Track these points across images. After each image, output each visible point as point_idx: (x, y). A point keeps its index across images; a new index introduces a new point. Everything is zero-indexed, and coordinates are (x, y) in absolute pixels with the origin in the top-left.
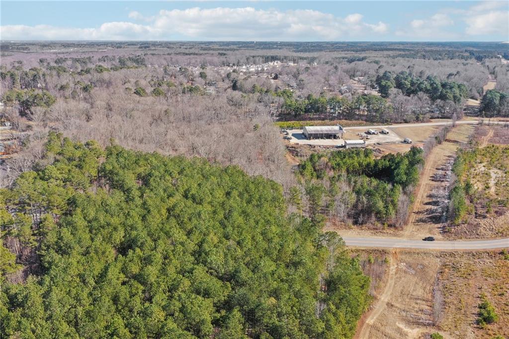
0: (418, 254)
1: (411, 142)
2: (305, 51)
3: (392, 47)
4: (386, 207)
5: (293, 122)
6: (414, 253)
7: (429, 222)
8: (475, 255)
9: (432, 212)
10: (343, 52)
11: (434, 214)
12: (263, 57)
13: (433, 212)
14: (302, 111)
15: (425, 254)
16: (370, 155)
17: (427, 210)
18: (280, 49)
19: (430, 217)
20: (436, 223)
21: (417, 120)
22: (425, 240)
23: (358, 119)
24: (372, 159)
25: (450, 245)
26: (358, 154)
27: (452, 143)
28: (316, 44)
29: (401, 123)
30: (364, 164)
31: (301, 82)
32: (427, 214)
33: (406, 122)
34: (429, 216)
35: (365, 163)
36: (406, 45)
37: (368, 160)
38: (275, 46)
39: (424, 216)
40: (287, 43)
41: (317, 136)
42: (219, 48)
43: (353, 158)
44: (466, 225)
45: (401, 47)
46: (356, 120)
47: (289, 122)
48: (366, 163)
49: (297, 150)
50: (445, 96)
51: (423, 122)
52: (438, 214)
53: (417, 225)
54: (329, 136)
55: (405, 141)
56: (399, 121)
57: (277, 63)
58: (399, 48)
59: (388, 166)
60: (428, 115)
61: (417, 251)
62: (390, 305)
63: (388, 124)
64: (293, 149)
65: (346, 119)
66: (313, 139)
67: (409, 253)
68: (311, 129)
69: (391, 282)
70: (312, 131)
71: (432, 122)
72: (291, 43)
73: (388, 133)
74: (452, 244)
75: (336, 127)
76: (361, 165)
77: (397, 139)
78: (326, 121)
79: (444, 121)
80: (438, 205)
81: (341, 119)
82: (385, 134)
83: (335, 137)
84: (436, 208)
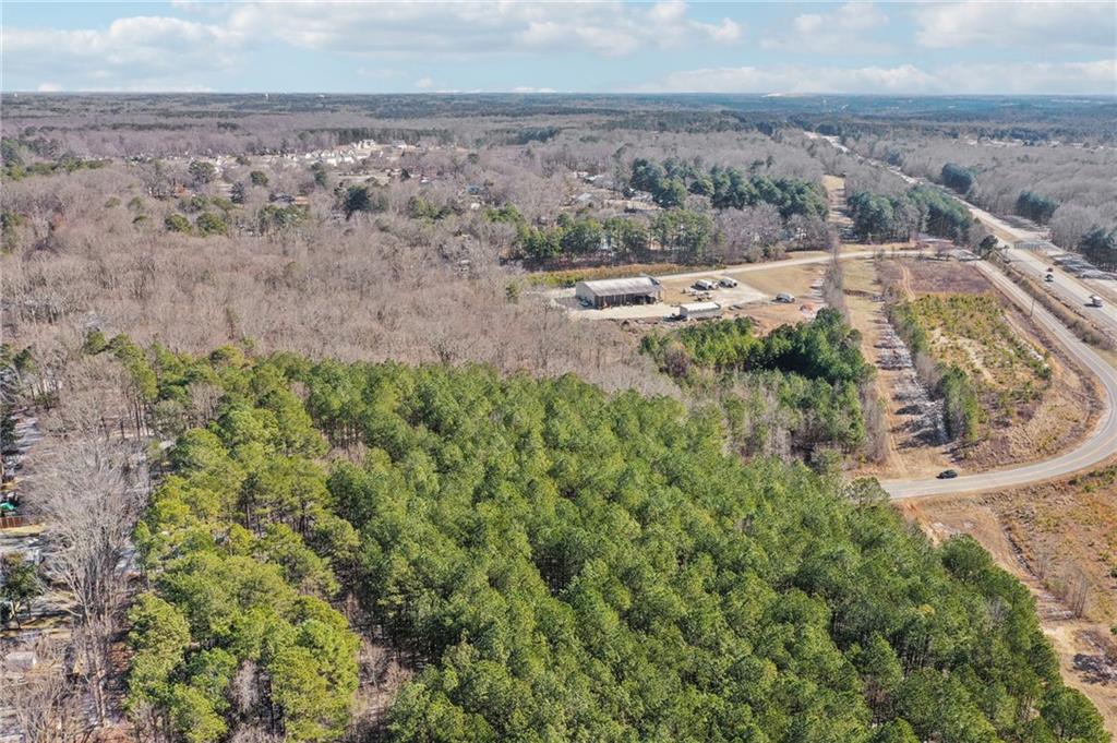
0: (949, 503)
1: (793, 300)
2: (397, 116)
3: (572, 106)
4: (853, 426)
6: (942, 502)
7: (922, 444)
8: (1033, 491)
9: (917, 426)
10: (486, 118)
11: (922, 430)
12: (333, 131)
13: (919, 427)
14: (555, 249)
15: (959, 501)
16: (750, 332)
17: (907, 425)
18: (332, 111)
19: (918, 436)
20: (936, 446)
21: (767, 256)
22: (941, 477)
23: (662, 261)
24: (754, 337)
25: (986, 480)
26: (726, 330)
27: (855, 297)
28: (409, 101)
29: (740, 263)
31: (490, 188)
32: (911, 431)
33: (749, 261)
34: (917, 433)
35: (746, 348)
36: (597, 102)
37: (749, 340)
39: (908, 436)
40: (338, 96)
41: (614, 301)
42: (184, 109)
43: (720, 339)
44: (988, 442)
45: (589, 105)
46: (658, 261)
50: (803, 206)
51: (777, 259)
52: (928, 429)
53: (905, 452)
54: (636, 299)
55: (779, 299)
56: (738, 260)
57: (369, 144)
58: (585, 107)
59: (791, 348)
60: (781, 246)
61: (946, 499)
63: (719, 268)
65: (640, 262)
66: (608, 306)
67: (933, 503)
68: (598, 287)
71: (791, 258)
72: (351, 96)
73: (735, 284)
74: (989, 478)
75: (645, 281)
76: (740, 351)
77: (760, 296)
78: (604, 267)
79: (813, 256)
80: (920, 413)
81: (630, 263)
82: (730, 286)
83: (649, 300)
84: (919, 417)
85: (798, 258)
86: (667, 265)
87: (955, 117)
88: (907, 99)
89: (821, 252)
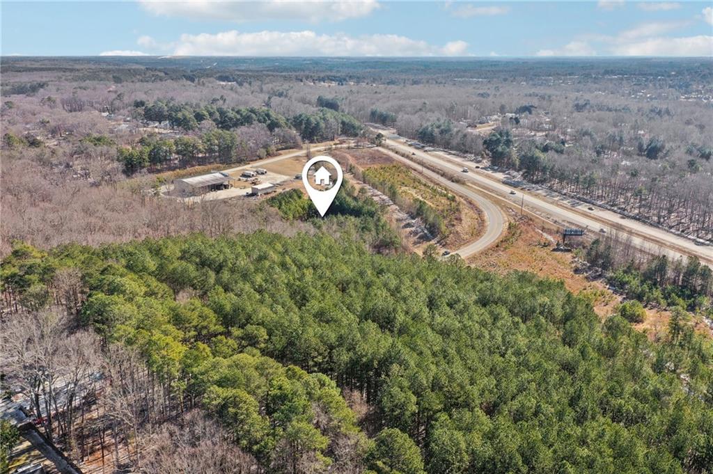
7: (423, 241)
9: (416, 233)
17: (410, 233)
19: (419, 238)
20: (429, 241)
21: (269, 155)
29: (256, 160)
32: (414, 236)
34: (418, 236)
39: (414, 238)
43: (289, 203)
44: (451, 235)
51: (276, 155)
52: (421, 234)
55: (297, 177)
56: (255, 158)
63: (246, 164)
65: (199, 165)
68: (192, 182)
70: (197, 184)
73: (265, 172)
75: (218, 175)
76: (303, 208)
77: (285, 178)
78: (178, 170)
79: (292, 152)
80: (413, 226)
81: (193, 166)
82: (262, 174)
83: (226, 187)
84: (413, 229)
85: (286, 154)
86: (216, 165)
87: (286, 69)
88: (251, 59)
89: (294, 150)
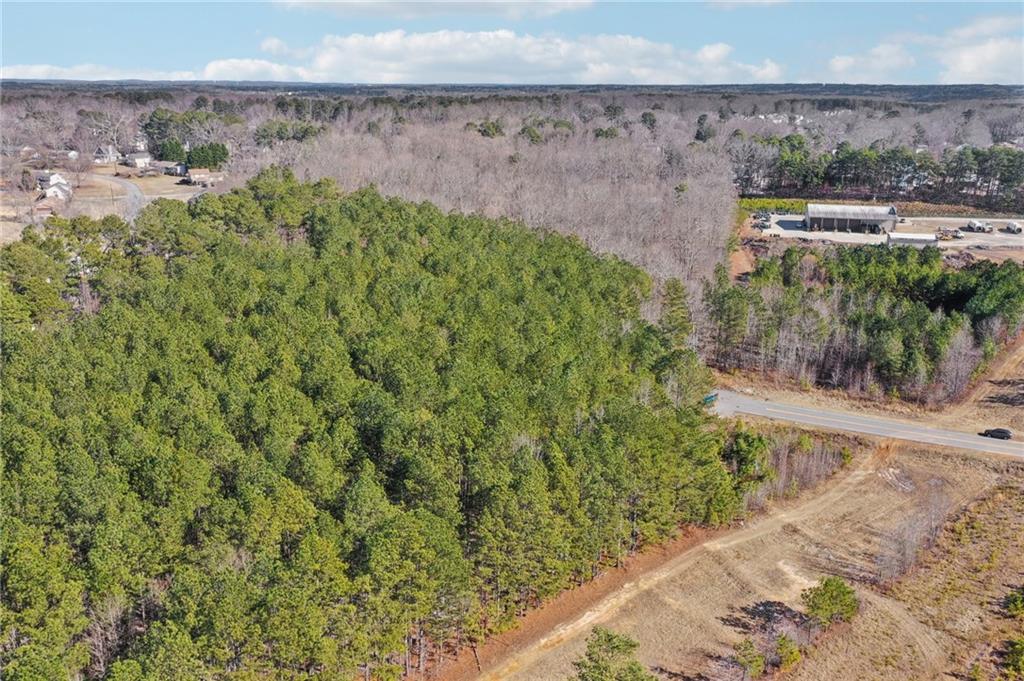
4: (909, 355)
5: (792, 200)
6: (937, 454)
14: (817, 176)
15: (966, 459)
22: (984, 434)
26: (902, 257)
30: (910, 278)
37: (925, 270)
38: (868, 92)
39: (1013, 391)
41: (828, 224)
43: (887, 264)
47: (785, 200)
48: (916, 276)
49: (767, 245)
53: (987, 406)
62: (792, 530)
64: (762, 244)
66: (820, 229)
67: (923, 452)
68: (818, 209)
69: (834, 495)
70: (819, 213)
75: (883, 209)
83: (874, 229)
